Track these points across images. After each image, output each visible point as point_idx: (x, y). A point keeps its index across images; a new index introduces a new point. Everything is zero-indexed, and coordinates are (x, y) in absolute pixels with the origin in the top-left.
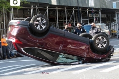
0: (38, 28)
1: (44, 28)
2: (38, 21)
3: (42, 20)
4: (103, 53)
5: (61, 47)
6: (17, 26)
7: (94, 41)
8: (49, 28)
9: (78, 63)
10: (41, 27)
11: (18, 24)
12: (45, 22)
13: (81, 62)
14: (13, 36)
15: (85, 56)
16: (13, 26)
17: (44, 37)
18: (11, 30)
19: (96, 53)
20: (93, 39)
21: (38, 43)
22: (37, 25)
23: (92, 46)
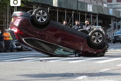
0: (39, 20)
1: (44, 20)
2: (39, 14)
3: (43, 13)
4: (98, 49)
5: (59, 40)
6: (19, 17)
7: (91, 36)
8: (50, 21)
9: (74, 56)
10: (42, 20)
11: (21, 16)
12: (46, 15)
13: (77, 55)
14: (15, 26)
15: (82, 49)
16: (16, 17)
17: (44, 29)
18: (14, 21)
19: (92, 48)
20: (89, 34)
21: (38, 34)
22: (38, 18)
23: (89, 41)
